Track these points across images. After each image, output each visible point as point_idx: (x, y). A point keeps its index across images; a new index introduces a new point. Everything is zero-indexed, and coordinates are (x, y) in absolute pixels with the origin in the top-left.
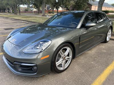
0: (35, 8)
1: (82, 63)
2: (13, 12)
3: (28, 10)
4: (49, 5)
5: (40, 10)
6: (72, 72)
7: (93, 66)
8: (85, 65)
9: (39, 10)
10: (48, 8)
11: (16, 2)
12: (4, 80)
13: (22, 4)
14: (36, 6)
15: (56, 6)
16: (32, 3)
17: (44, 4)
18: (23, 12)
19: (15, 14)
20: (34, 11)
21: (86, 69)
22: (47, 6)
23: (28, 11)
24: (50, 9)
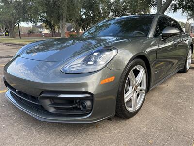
0: (47, 29)
1: (161, 101)
2: (6, 35)
3: (35, 31)
4: (70, 24)
5: (55, 32)
6: (150, 117)
7: (182, 105)
8: (168, 105)
9: (53, 31)
10: (69, 29)
11: (13, 17)
12: (15, 137)
13: (23, 21)
14: (49, 25)
15: (82, 25)
16: (42, 20)
17: (64, 20)
18: (24, 35)
19: (11, 37)
20: (44, 34)
21: (173, 111)
22: (68, 25)
23: (33, 33)
24: (73, 29)
